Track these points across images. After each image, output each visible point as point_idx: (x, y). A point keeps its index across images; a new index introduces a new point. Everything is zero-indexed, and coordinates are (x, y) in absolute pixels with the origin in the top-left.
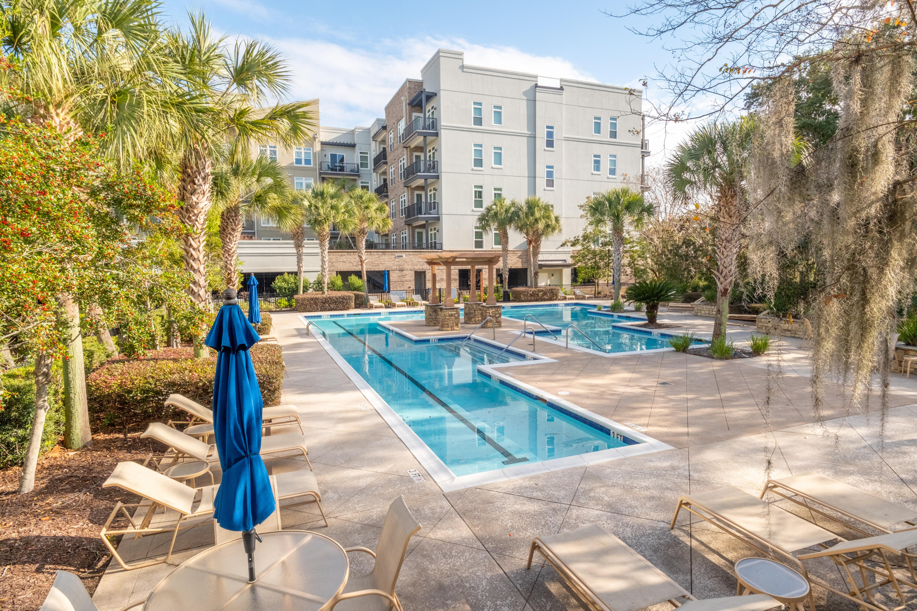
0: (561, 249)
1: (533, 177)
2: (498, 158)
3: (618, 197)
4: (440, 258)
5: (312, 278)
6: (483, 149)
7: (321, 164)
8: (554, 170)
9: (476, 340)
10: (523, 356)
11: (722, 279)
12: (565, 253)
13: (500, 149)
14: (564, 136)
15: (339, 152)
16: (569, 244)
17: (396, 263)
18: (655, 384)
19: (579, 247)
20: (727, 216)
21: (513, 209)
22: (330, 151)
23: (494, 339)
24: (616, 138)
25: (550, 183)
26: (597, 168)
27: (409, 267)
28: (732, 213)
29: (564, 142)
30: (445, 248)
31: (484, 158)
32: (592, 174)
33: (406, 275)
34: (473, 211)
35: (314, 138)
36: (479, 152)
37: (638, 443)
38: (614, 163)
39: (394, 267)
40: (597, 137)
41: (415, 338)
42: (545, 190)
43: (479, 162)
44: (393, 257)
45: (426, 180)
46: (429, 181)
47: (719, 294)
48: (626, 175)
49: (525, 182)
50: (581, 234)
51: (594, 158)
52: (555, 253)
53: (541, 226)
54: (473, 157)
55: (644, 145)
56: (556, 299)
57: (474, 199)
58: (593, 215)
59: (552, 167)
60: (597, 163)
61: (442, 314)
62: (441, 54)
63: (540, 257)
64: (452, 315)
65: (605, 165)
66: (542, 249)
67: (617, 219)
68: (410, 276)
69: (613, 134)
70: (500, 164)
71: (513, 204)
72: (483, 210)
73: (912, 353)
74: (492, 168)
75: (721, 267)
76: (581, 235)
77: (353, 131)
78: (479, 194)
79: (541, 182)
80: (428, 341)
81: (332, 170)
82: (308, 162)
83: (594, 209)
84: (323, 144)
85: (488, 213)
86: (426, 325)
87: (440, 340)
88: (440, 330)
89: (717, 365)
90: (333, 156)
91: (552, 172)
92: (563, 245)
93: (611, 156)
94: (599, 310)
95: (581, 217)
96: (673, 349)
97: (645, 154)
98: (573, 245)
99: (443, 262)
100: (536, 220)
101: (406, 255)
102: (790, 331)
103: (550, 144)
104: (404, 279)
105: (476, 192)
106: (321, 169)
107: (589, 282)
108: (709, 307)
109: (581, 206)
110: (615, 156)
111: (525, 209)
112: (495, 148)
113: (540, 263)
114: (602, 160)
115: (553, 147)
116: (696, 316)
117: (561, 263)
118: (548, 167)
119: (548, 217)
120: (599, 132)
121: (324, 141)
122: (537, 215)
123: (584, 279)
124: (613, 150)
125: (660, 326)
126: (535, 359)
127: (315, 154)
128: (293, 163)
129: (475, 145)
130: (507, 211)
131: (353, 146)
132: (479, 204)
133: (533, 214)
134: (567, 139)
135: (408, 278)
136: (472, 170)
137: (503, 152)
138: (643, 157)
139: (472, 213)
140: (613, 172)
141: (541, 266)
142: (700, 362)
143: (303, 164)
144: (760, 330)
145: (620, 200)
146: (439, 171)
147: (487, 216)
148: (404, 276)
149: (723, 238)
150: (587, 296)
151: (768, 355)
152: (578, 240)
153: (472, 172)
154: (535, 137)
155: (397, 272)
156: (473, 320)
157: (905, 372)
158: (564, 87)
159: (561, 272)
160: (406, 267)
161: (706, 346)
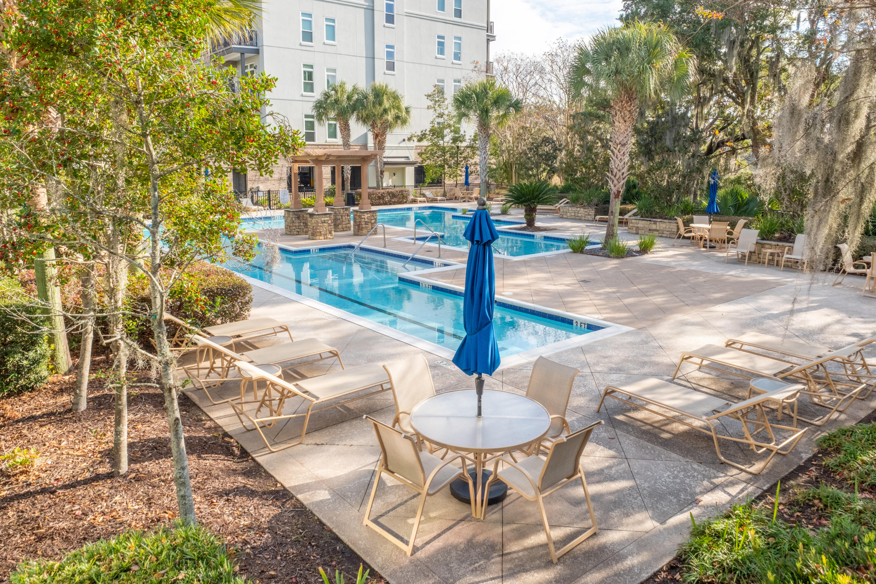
0: (403, 144)
1: (371, 58)
2: (331, 32)
3: (486, 90)
4: (309, 155)
6: (313, 20)
8: (395, 51)
9: (362, 249)
10: (431, 263)
11: (616, 182)
12: (408, 148)
13: (333, 21)
14: (406, 10)
16: (415, 139)
18: (576, 282)
19: (425, 143)
20: (622, 121)
21: (356, 97)
23: (385, 247)
24: (460, 17)
25: (391, 66)
26: (441, 51)
28: (626, 118)
29: (405, 18)
31: (314, 30)
32: (436, 58)
34: (302, 95)
36: (308, 23)
37: (603, 328)
38: (458, 46)
40: (441, 15)
41: (293, 249)
42: (385, 74)
43: (308, 36)
45: (242, 54)
46: (247, 55)
47: (612, 196)
48: (477, 63)
49: (362, 63)
50: (428, 127)
51: (437, 40)
52: (397, 148)
53: (390, 117)
54: (301, 30)
55: (489, 28)
56: (406, 202)
57: (303, 81)
58: (458, 108)
59: (392, 47)
60: (441, 45)
61: (314, 221)
63: (387, 153)
64: (324, 222)
65: (450, 48)
66: (387, 144)
67: (484, 113)
69: (458, 13)
70: (334, 39)
71: (355, 89)
72: (317, 95)
73: (767, 246)
74: (324, 44)
75: (615, 170)
76: (428, 129)
78: (309, 76)
79: (380, 65)
80: (308, 251)
83: (461, 102)
85: (326, 99)
86: (286, 234)
87: (322, 250)
88: (309, 239)
89: (613, 263)
91: (393, 52)
92: (409, 139)
93: (456, 38)
94: (464, 213)
95: (428, 108)
96: (570, 250)
97: (490, 39)
98: (420, 140)
99: (313, 160)
100: (385, 111)
102: (657, 230)
103: (390, 19)
105: (305, 72)
107: (438, 182)
108: (574, 209)
109: (429, 96)
110: (460, 39)
111: (371, 98)
112: (327, 19)
113: (385, 160)
114: (446, 42)
115: (393, 23)
116: (562, 218)
117: (403, 160)
118: (388, 47)
119: (398, 108)
120: (443, 10)
122: (386, 104)
123: (433, 180)
124: (458, 31)
125: (539, 229)
126: (446, 265)
129: (303, 14)
130: (349, 98)
132: (309, 87)
133: (380, 104)
134: (409, 15)
136: (301, 45)
137: (336, 25)
138: (488, 40)
139: (301, 98)
140: (457, 56)
141: (386, 163)
142: (598, 261)
144: (631, 231)
145: (487, 93)
146: (259, 44)
147: (326, 103)
149: (618, 142)
150: (439, 198)
151: (653, 253)
152: (425, 134)
153: (300, 47)
154: (373, 10)
156: (340, 226)
157: (764, 263)
159: (404, 169)
161: (600, 246)
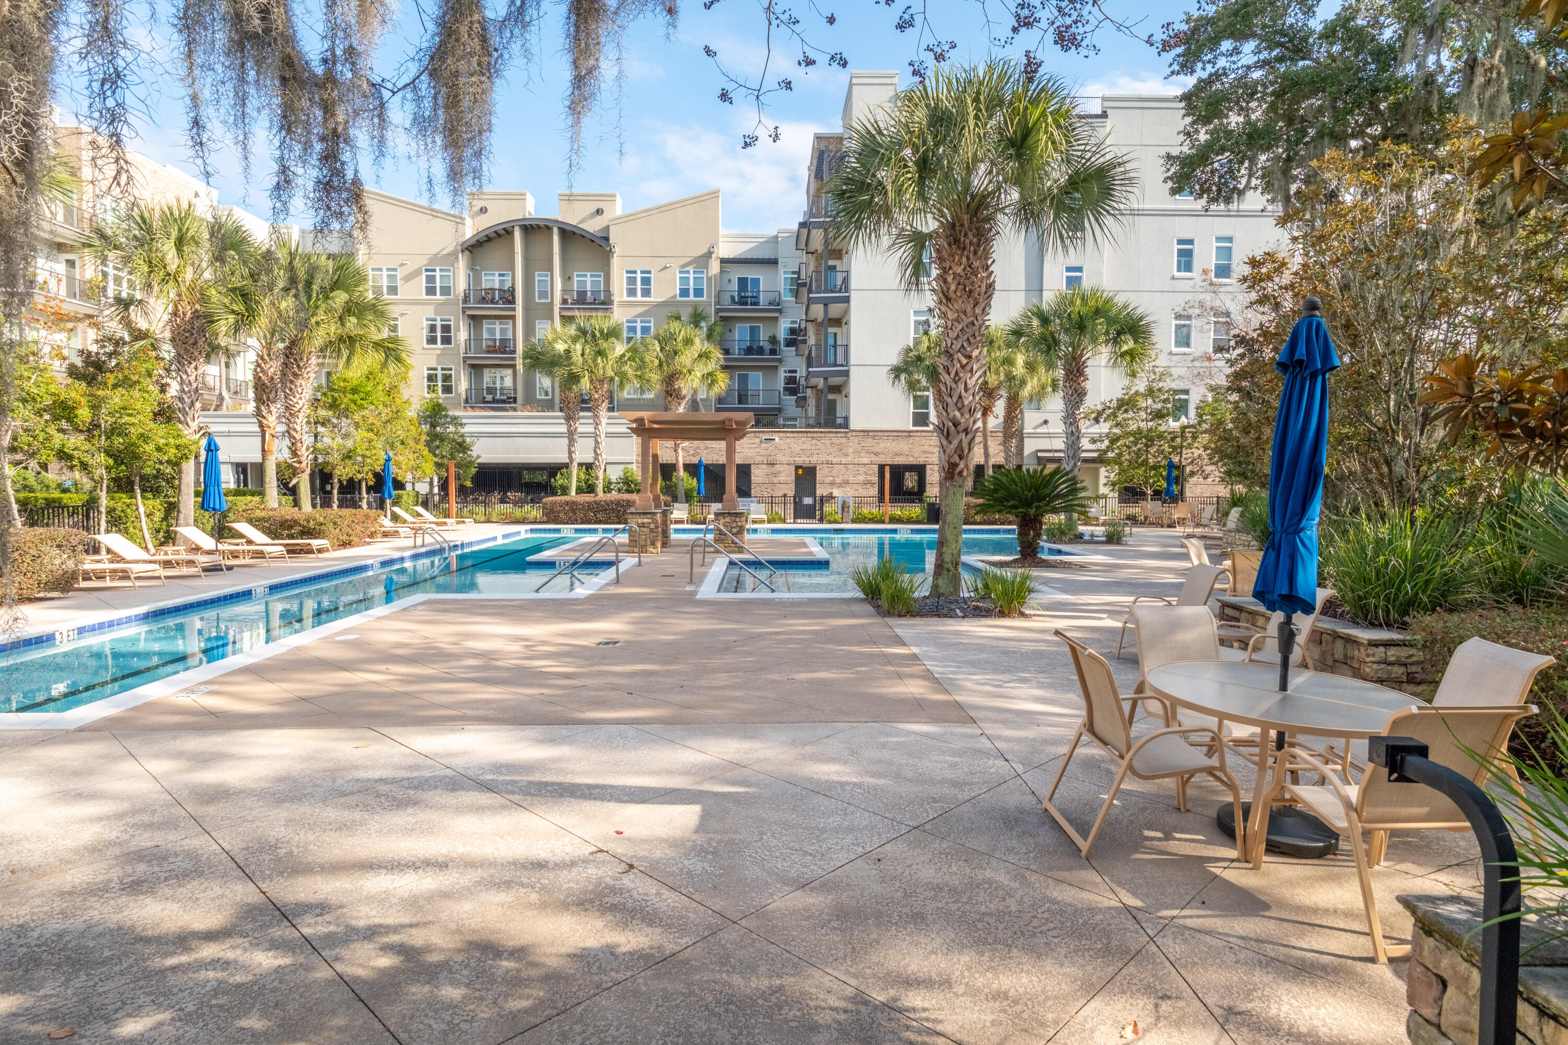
1: (1035, 290)
5: (615, 474)
7: (718, 295)
8: (1085, 275)
15: (750, 273)
17: (762, 452)
22: (737, 273)
26: (1186, 265)
27: (785, 459)
30: (853, 425)
32: (1173, 278)
33: (779, 472)
35: (709, 255)
38: (1226, 252)
39: (759, 459)
40: (1186, 204)
44: (758, 440)
45: (826, 305)
49: (1019, 300)
51: (1177, 247)
59: (1079, 269)
60: (1185, 254)
62: (855, 81)
65: (1206, 258)
68: (787, 476)
77: (777, 237)
81: (741, 303)
82: (698, 292)
84: (724, 261)
85: (906, 357)
90: (743, 282)
91: (1080, 278)
93: (1219, 239)
101: (781, 438)
104: (775, 480)
105: (916, 322)
106: (718, 302)
110: (1230, 239)
114: (1197, 248)
118: (1069, 269)
121: (726, 256)
124: (1224, 226)
127: (709, 279)
128: (675, 296)
131: (774, 262)
135: (782, 478)
140: (1223, 271)
141: (1043, 461)
143: (692, 297)
146: (850, 289)
147: (906, 363)
148: (775, 475)
155: (764, 466)
158: (1109, 112)
159: (1096, 473)
160: (780, 458)
